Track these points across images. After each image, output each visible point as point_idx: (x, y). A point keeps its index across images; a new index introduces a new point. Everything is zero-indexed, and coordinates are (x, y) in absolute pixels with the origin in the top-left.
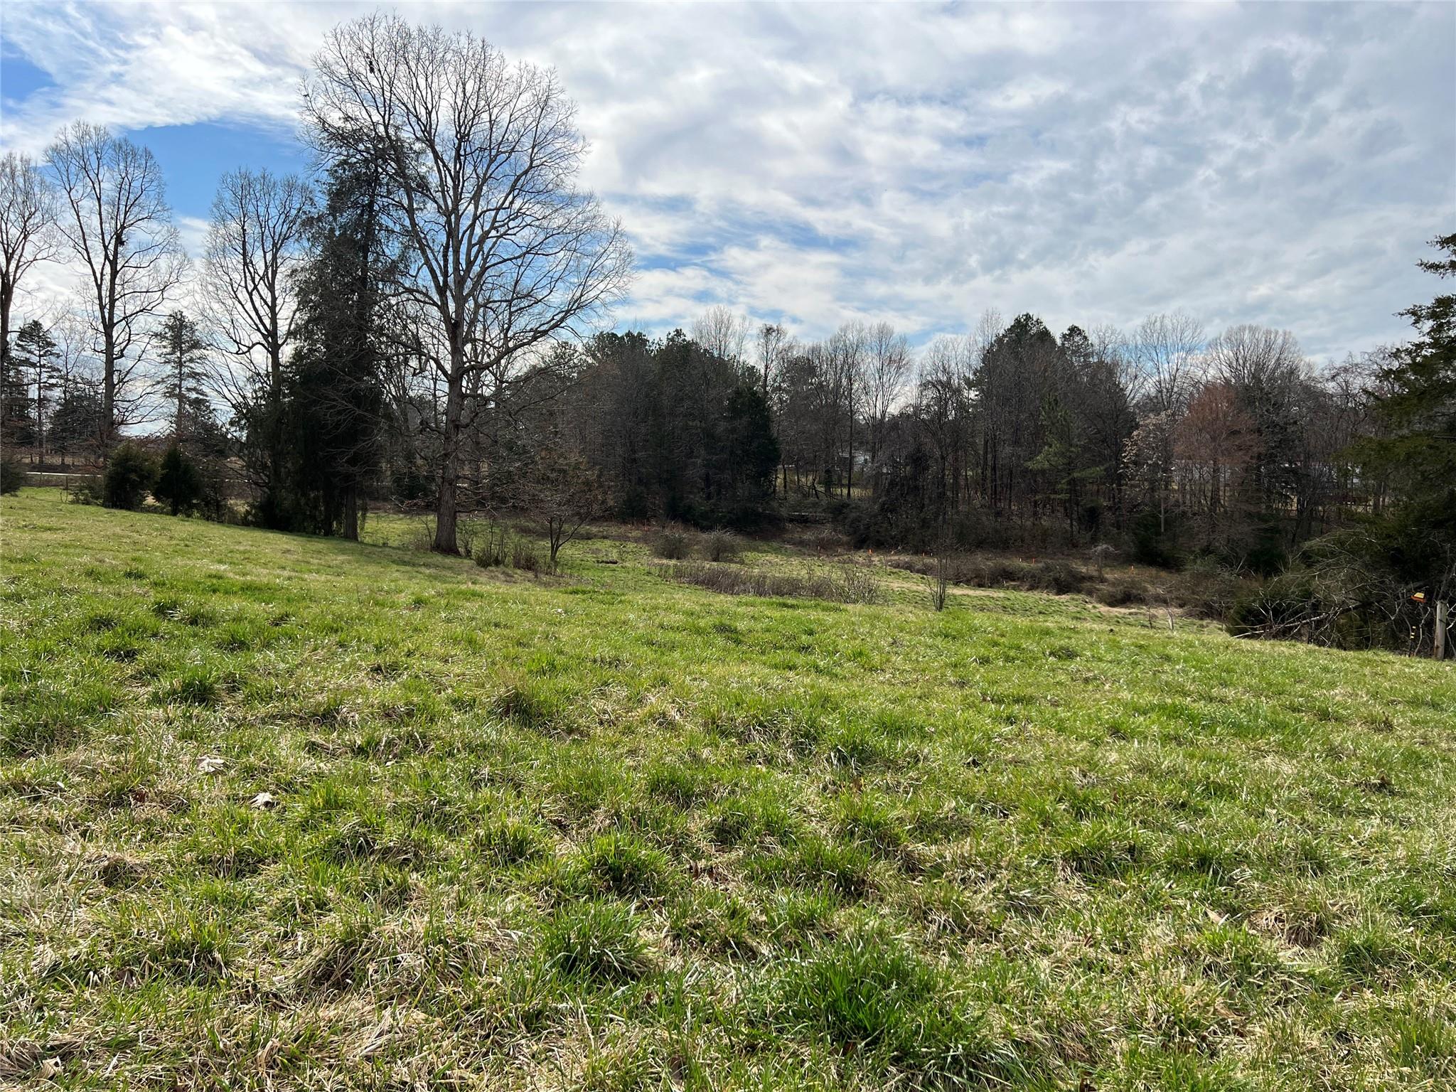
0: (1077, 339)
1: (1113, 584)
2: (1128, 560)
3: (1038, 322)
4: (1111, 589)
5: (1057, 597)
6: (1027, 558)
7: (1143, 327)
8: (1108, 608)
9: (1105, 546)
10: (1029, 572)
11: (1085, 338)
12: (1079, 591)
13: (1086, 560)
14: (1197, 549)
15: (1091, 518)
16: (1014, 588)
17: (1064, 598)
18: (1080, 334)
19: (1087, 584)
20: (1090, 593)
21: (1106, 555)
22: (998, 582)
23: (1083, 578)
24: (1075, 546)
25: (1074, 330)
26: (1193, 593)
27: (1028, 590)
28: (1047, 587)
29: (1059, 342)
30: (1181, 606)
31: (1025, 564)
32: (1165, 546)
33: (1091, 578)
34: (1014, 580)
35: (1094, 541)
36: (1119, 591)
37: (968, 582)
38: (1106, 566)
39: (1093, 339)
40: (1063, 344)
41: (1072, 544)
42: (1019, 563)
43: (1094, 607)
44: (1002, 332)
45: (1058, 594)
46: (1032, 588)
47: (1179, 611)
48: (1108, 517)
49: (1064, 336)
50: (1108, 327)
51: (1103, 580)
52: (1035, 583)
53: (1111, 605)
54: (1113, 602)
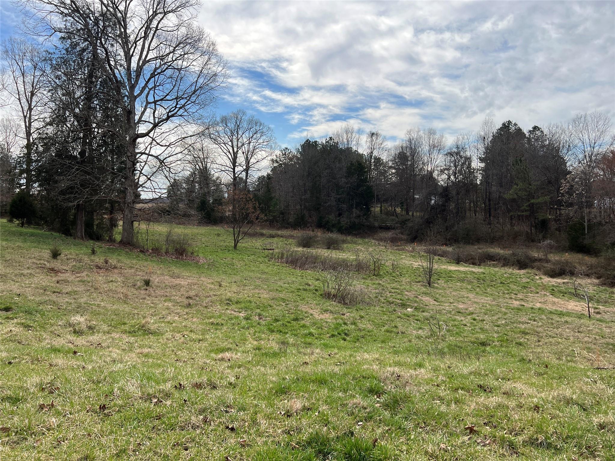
0: (537, 132)
1: (554, 264)
2: (564, 250)
3: (515, 125)
4: (552, 267)
5: (518, 271)
6: (504, 248)
7: (574, 121)
8: (550, 279)
9: (549, 241)
10: (503, 256)
11: (542, 131)
12: (533, 268)
13: (538, 249)
14: (608, 243)
15: (543, 225)
16: (494, 266)
17: (522, 272)
18: (539, 130)
19: (537, 264)
20: (539, 269)
21: (551, 247)
22: (484, 262)
23: (536, 260)
24: (533, 241)
25: (535, 128)
26: (606, 270)
27: (502, 266)
28: (513, 265)
29: (527, 135)
30: (598, 278)
31: (502, 252)
32: (587, 241)
33: (540, 260)
34: (494, 261)
35: (544, 238)
36: (557, 268)
37: (466, 262)
38: (551, 253)
39: (546, 131)
40: (530, 135)
41: (531, 240)
42: (497, 250)
43: (541, 278)
44: (495, 131)
45: (520, 269)
46: (504, 265)
47: (596, 281)
48: (553, 226)
49: (530, 131)
50: (554, 124)
51: (548, 261)
52: (505, 262)
53: (552, 276)
54: (553, 274)
